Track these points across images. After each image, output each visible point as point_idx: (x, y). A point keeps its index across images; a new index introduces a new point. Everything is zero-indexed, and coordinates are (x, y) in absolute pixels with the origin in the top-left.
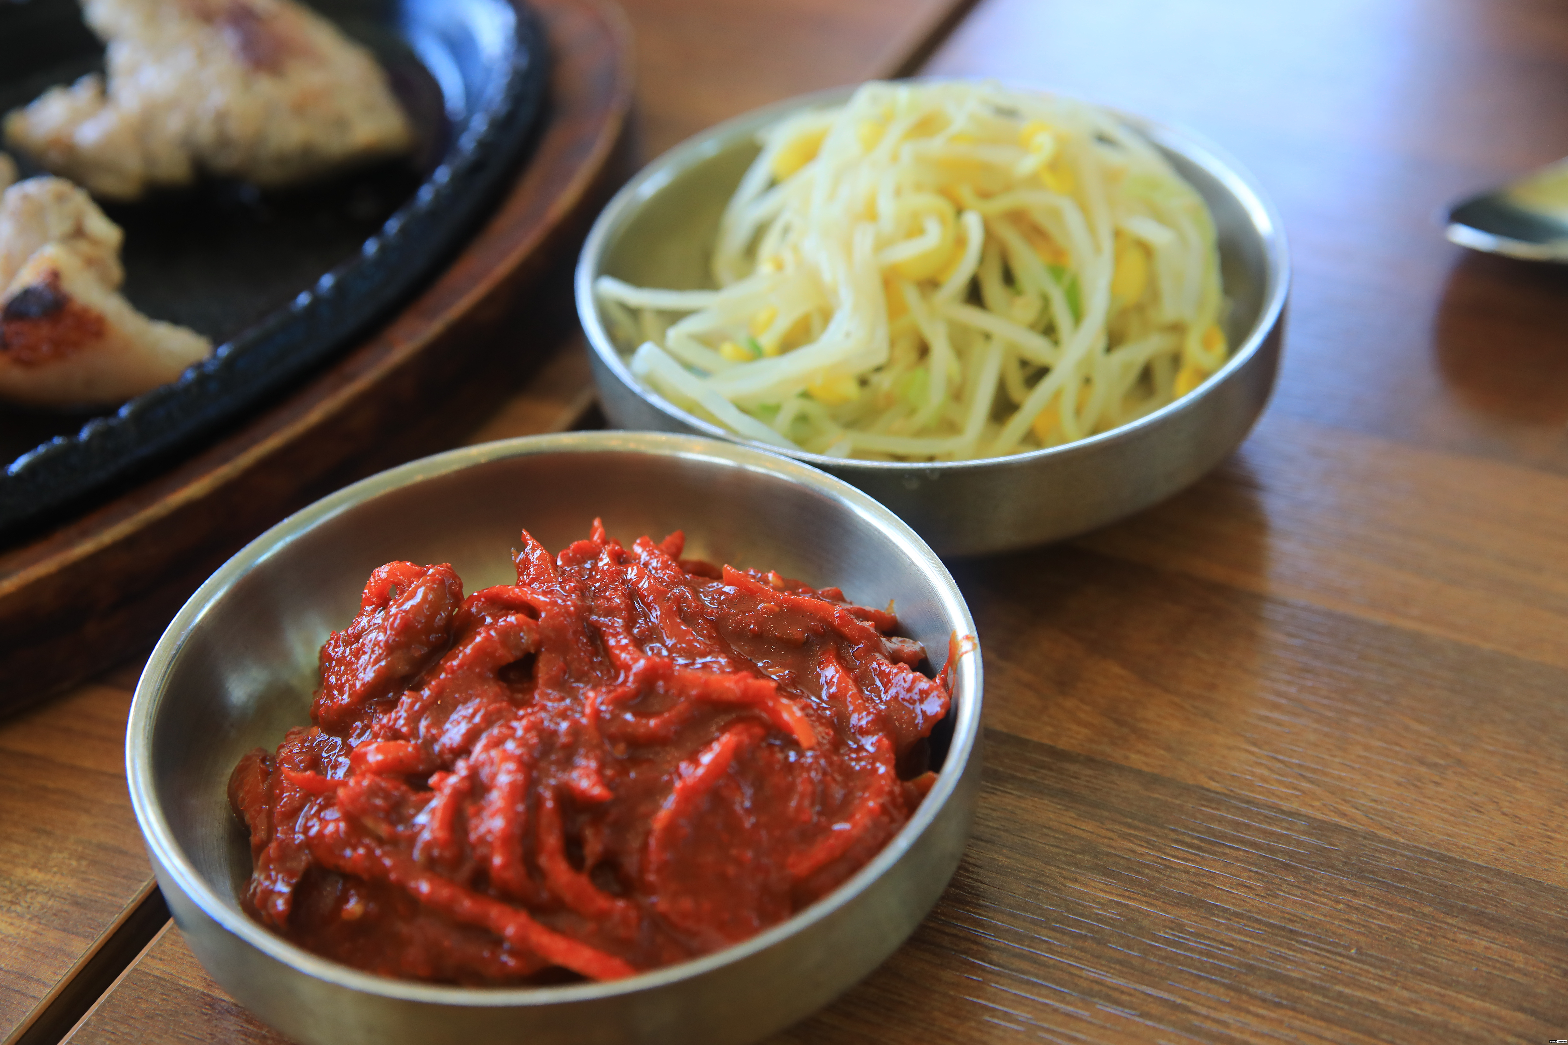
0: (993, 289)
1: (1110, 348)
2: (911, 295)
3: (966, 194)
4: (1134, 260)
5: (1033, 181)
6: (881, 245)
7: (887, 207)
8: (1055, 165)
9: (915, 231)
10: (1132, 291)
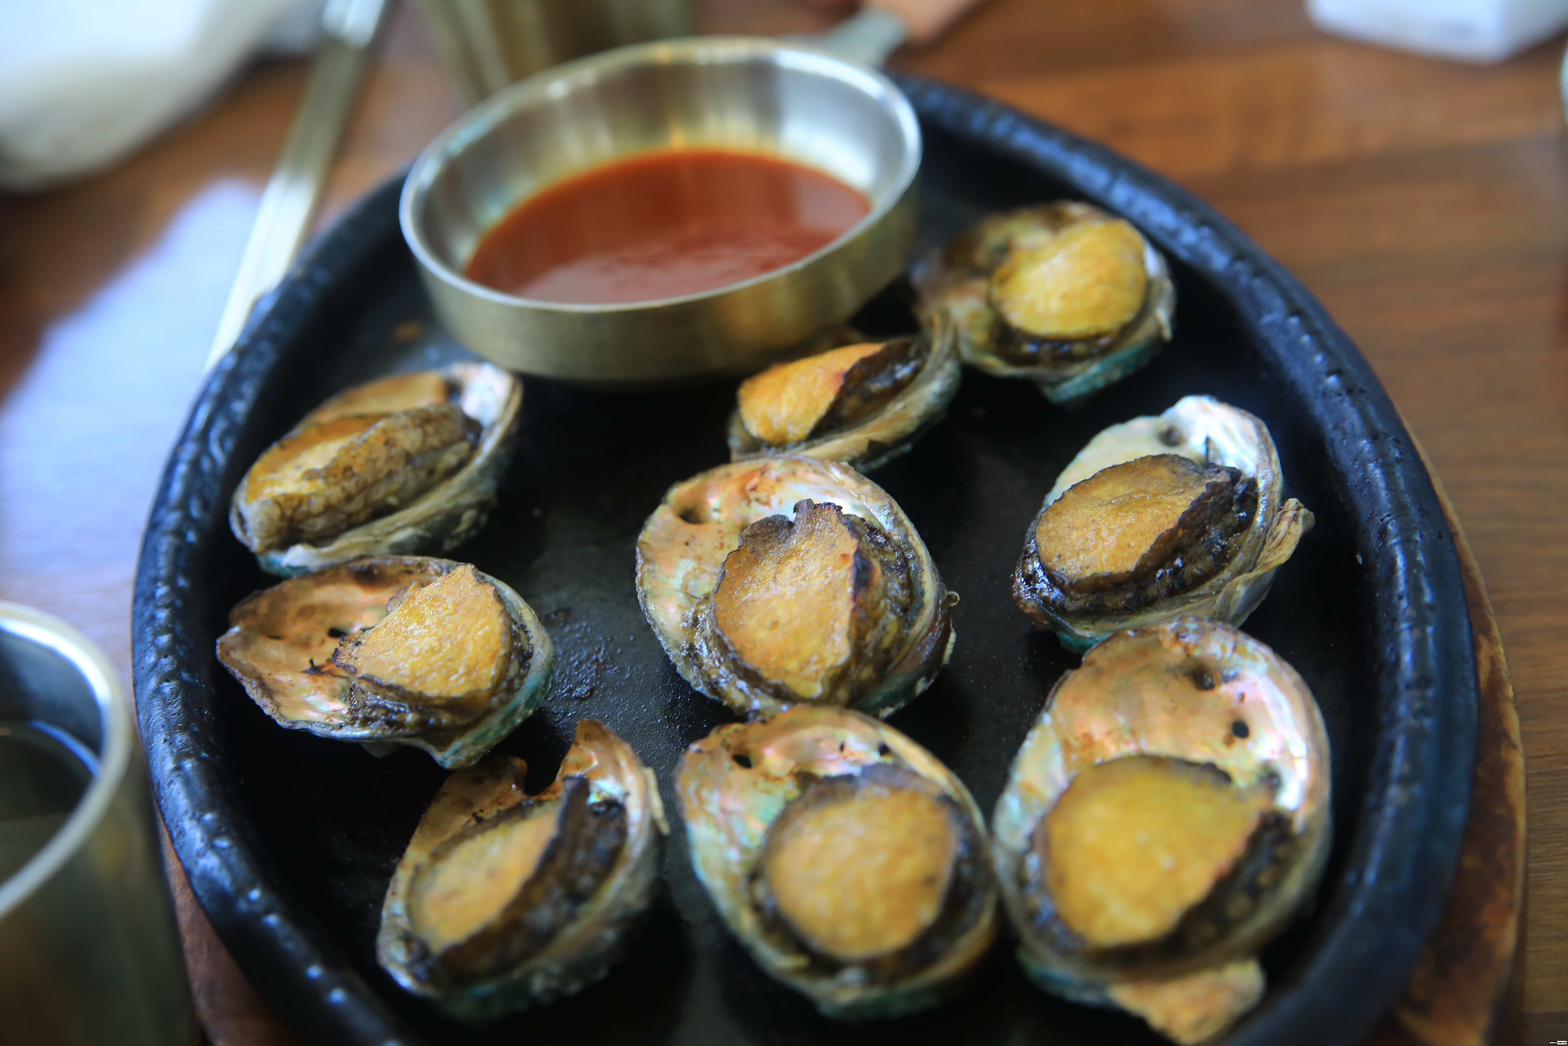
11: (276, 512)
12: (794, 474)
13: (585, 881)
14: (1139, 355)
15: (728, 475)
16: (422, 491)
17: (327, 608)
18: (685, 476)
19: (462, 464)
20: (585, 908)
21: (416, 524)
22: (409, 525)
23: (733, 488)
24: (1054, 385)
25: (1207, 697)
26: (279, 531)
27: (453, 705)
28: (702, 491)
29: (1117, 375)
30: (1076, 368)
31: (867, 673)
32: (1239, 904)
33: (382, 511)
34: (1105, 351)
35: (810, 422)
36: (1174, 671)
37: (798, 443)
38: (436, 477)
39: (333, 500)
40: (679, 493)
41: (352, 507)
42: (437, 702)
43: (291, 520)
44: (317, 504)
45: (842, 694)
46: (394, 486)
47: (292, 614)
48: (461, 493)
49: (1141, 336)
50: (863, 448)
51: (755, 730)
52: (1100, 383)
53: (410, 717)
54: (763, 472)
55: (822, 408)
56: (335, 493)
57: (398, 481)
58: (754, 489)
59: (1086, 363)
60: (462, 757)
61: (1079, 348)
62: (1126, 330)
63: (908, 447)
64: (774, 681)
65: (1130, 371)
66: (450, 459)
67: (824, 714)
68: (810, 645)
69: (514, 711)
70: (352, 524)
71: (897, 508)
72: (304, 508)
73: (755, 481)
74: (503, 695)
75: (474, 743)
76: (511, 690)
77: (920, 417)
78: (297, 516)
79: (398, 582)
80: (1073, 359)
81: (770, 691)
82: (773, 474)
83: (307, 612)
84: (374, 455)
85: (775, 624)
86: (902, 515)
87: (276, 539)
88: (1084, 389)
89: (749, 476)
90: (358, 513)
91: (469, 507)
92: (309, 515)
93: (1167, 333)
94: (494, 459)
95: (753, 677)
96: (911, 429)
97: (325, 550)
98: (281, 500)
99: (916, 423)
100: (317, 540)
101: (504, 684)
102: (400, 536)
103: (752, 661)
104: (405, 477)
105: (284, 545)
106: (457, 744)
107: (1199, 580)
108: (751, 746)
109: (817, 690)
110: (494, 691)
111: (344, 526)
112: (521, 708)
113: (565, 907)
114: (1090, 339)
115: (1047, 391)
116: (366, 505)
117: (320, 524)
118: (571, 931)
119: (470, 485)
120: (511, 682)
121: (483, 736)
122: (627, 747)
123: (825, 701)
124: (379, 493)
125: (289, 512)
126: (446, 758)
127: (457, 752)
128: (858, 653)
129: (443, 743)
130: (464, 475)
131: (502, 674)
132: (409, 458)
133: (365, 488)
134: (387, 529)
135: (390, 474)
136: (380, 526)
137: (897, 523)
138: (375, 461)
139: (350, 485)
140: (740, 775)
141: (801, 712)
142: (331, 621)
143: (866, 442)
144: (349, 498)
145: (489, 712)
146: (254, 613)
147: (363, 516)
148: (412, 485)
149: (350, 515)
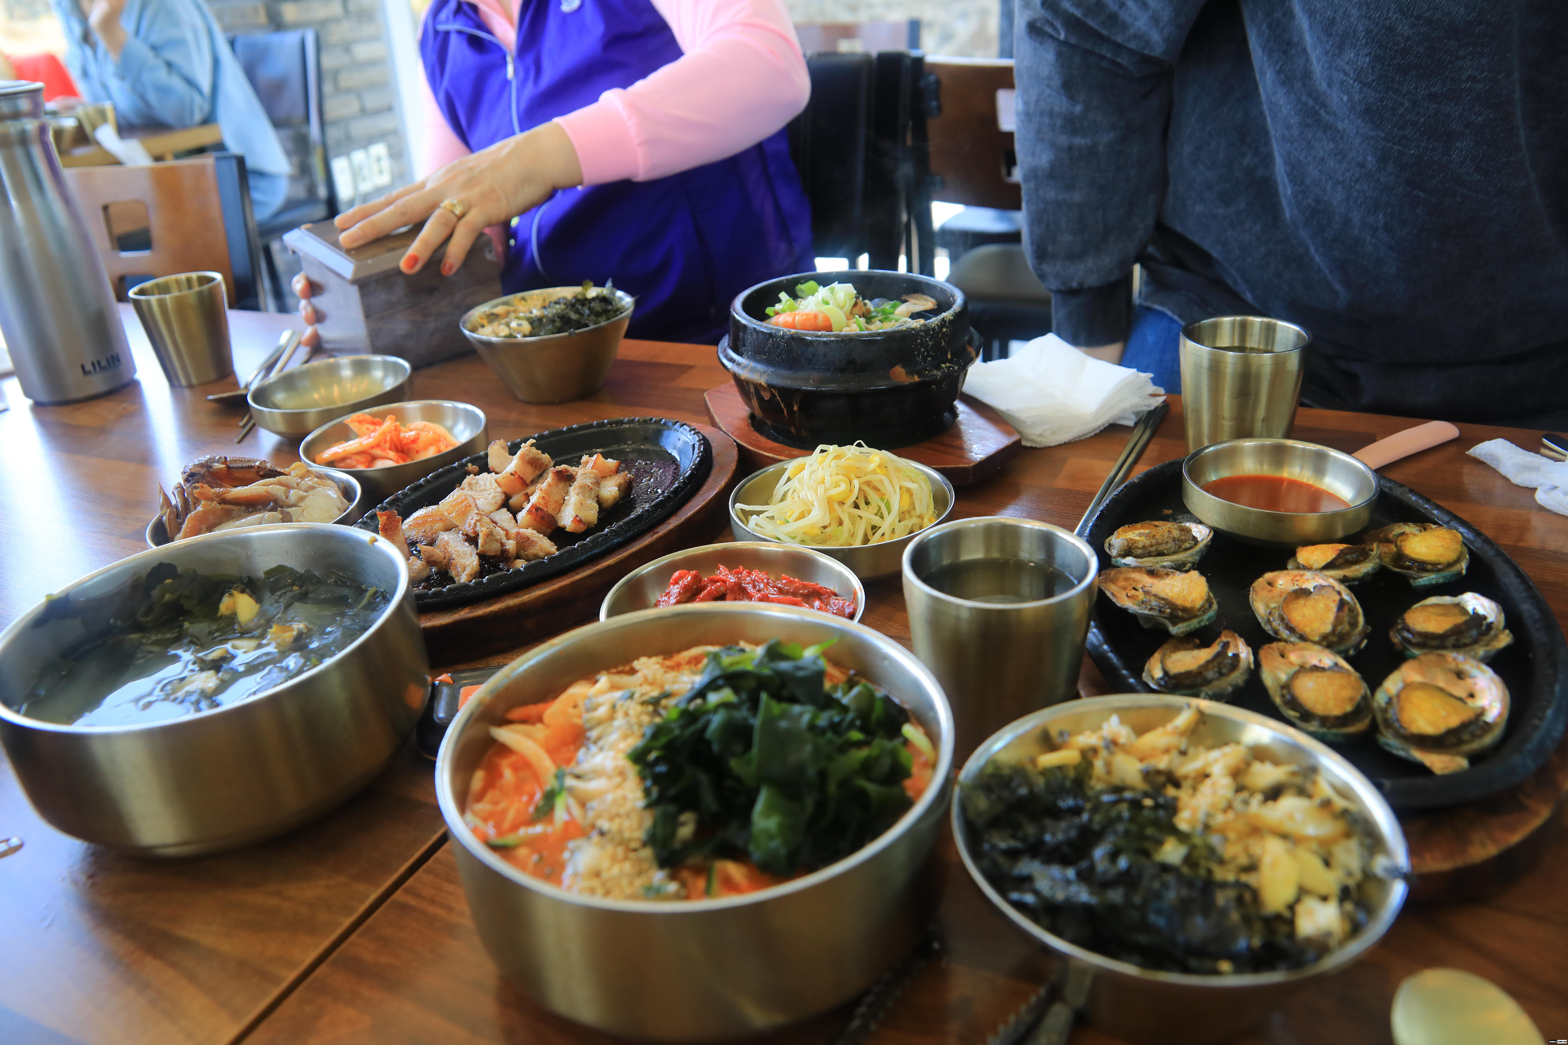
0: (862, 504)
1: (900, 521)
2: (836, 506)
3: (852, 476)
4: (906, 496)
5: (874, 472)
6: (826, 491)
7: (828, 479)
8: (880, 466)
9: (837, 485)
10: (906, 506)
11: (1126, 543)
12: (1314, 579)
13: (1224, 671)
14: (1452, 576)
15: (1289, 574)
16: (1175, 553)
17: (1134, 580)
18: (1272, 570)
19: (1190, 548)
20: (1224, 678)
21: (1172, 561)
22: (1169, 561)
23: (1289, 578)
24: (1415, 579)
25: (1461, 682)
26: (1125, 551)
27: (1185, 610)
28: (1277, 576)
29: (1441, 581)
30: (1426, 574)
31: (1335, 639)
32: (1466, 736)
33: (1161, 554)
34: (1439, 571)
35: (1323, 563)
36: (1451, 671)
37: (1316, 570)
38: (1181, 549)
39: (1146, 545)
40: (1268, 576)
41: (1152, 549)
42: (1180, 607)
43: (1130, 548)
44: (1140, 545)
45: (1324, 643)
46: (1167, 547)
47: (1122, 578)
48: (1189, 557)
49: (1454, 569)
50: (1341, 577)
51: (1289, 647)
52: (1434, 582)
53: (1168, 611)
54: (1302, 576)
55: (1329, 560)
56: (1148, 543)
57: (1169, 545)
58: (1297, 581)
59: (1430, 573)
60: (1180, 631)
61: (1429, 567)
62: (1450, 565)
63: (1356, 583)
64: (1300, 632)
65: (1446, 581)
66: (1187, 545)
67: (1317, 648)
68: (1316, 625)
69: (1202, 621)
70: (1150, 555)
71: (1353, 595)
72: (1136, 545)
73: (1298, 578)
74: (1202, 613)
75: (1186, 627)
76: (1204, 612)
77: (1365, 573)
78: (1133, 547)
79: (1162, 577)
80: (1426, 570)
81: (1298, 636)
82: (1306, 577)
83: (1127, 579)
84: (1164, 534)
85: (1304, 616)
86: (1354, 598)
87: (1123, 553)
88: (1427, 583)
89: (1296, 576)
90: (1153, 552)
91: (1190, 562)
92: (1137, 548)
93: (1464, 572)
94: (1201, 550)
95: (1292, 630)
96: (1360, 576)
97: (1140, 560)
98: (1129, 540)
99: (1362, 574)
100: (1137, 557)
101: (1203, 609)
102: (1165, 564)
103: (1293, 624)
104: (1171, 545)
105: (1124, 556)
106: (1180, 625)
107: (1465, 645)
108: (1286, 652)
109: (1317, 639)
110: (1199, 610)
111: (1147, 555)
112: (1205, 621)
113: (1217, 675)
114: (1434, 564)
115: (1412, 581)
116: (1156, 550)
117: (1139, 551)
118: (1217, 683)
119: (1192, 555)
120: (1205, 609)
121: (1190, 625)
122: (1242, 640)
123: (1318, 643)
124: (1161, 548)
125: (1130, 545)
126: (1174, 630)
127: (1179, 628)
128: (1333, 632)
129: (1174, 624)
130: (1191, 551)
131: (1202, 606)
132: (1174, 539)
133: (1158, 544)
134: (1161, 560)
135: (1167, 542)
136: (1159, 559)
137: (1352, 599)
138: (1164, 536)
139: (1154, 542)
140: (1280, 659)
141: (1308, 644)
142: (1134, 585)
143: (1343, 575)
144: (1152, 546)
145: (1196, 616)
146: (1109, 574)
147: (1154, 554)
148: (1173, 549)
149: (1150, 552)
